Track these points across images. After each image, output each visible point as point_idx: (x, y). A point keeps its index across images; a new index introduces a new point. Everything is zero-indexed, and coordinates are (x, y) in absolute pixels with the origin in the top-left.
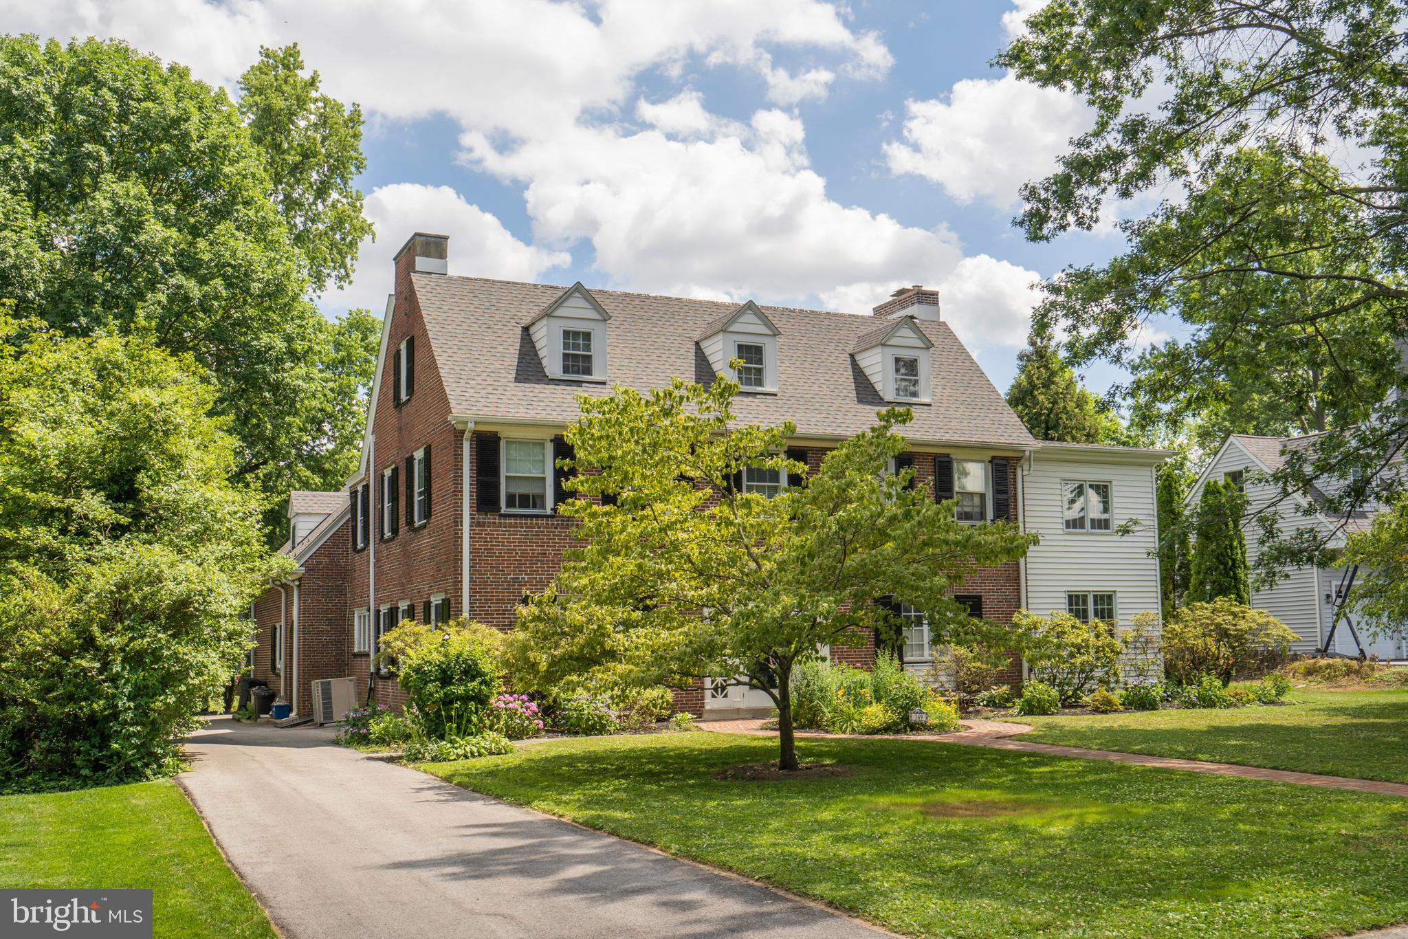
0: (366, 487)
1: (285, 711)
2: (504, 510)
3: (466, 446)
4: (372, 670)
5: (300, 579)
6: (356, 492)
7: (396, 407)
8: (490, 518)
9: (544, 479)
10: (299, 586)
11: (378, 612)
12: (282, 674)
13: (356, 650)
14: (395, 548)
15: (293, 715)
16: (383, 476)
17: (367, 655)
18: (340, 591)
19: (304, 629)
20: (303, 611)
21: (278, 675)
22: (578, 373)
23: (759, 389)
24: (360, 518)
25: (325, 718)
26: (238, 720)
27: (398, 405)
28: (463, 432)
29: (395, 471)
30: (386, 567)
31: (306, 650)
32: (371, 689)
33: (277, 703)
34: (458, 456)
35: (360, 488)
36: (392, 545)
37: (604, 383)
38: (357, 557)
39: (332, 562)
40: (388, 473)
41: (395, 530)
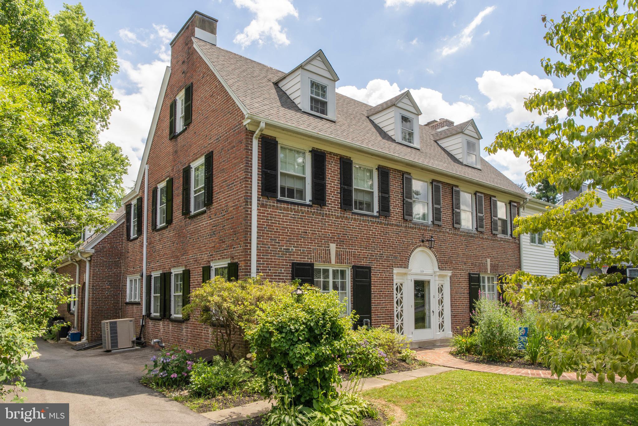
0: (140, 200)
1: (78, 337)
2: (279, 197)
3: (255, 144)
4: (144, 313)
5: (91, 257)
6: (130, 205)
7: (171, 139)
8: (271, 202)
9: (304, 179)
10: (90, 261)
11: (149, 277)
12: (76, 314)
13: (128, 301)
14: (169, 233)
15: (84, 340)
16: (156, 188)
17: (138, 304)
18: (117, 265)
19: (93, 288)
20: (93, 276)
21: (73, 314)
22: (318, 112)
23: (411, 145)
24: (133, 220)
25: (112, 347)
26: (46, 340)
27: (173, 136)
28: (253, 133)
29: (170, 183)
30: (159, 247)
31: (94, 301)
32: (143, 326)
33: (72, 331)
34: (249, 151)
35: (134, 202)
36: (166, 232)
37: (334, 122)
38: (130, 244)
39: (112, 247)
40: (162, 185)
41: (169, 221)
